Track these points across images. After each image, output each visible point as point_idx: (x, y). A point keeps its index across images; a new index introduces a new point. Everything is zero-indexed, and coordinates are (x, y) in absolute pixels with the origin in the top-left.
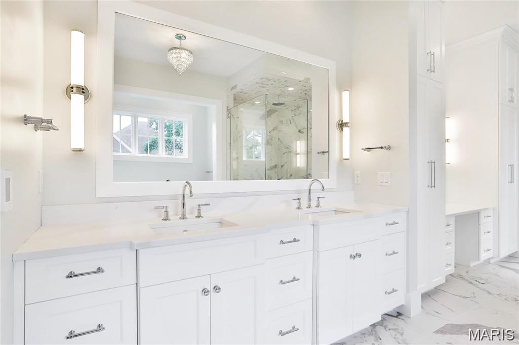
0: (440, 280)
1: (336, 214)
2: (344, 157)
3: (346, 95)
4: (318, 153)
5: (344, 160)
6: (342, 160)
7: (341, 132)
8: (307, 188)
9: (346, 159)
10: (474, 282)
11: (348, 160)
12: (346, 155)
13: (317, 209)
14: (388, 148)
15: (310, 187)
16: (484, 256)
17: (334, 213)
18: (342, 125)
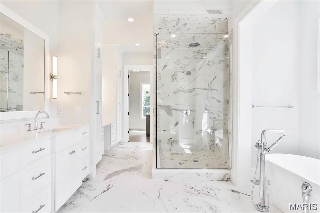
0: (100, 158)
1: (53, 132)
2: (54, 97)
3: (55, 59)
4: (31, 93)
5: (53, 98)
6: (52, 99)
7: (51, 81)
8: (35, 117)
9: (55, 98)
10: (111, 156)
11: (56, 99)
12: (55, 95)
13: (41, 130)
14: (80, 94)
15: (37, 116)
16: (112, 144)
17: (52, 131)
18: (52, 77)
